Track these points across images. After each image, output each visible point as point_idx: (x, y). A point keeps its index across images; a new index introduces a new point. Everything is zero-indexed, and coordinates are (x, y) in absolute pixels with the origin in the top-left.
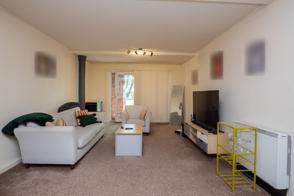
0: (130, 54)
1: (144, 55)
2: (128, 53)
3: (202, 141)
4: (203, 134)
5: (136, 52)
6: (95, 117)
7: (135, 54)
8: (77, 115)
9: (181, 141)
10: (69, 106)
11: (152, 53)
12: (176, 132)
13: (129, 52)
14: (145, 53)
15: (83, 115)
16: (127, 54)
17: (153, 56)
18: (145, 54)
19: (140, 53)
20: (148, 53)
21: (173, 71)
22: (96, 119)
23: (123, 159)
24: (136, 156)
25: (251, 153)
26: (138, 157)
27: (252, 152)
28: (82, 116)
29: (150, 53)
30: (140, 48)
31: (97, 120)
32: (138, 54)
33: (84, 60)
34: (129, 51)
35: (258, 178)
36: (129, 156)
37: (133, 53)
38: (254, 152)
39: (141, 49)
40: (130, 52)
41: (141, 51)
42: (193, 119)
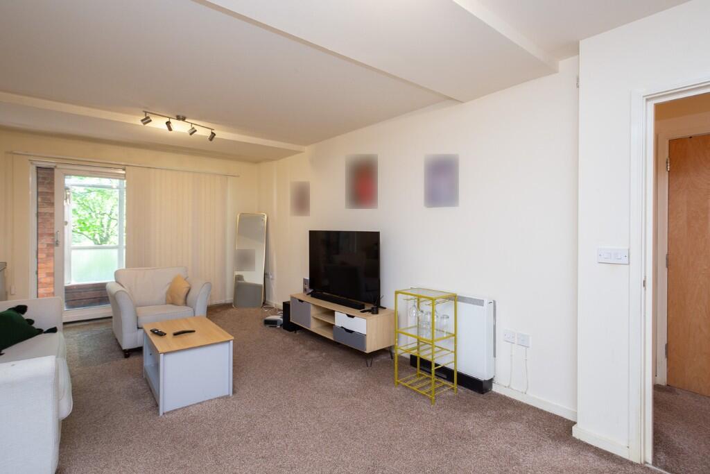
1: (191, 134)
2: (145, 124)
3: (351, 332)
4: (353, 317)
5: (168, 123)
6: (26, 316)
7: (166, 127)
9: (288, 340)
11: (213, 135)
12: (267, 322)
13: (146, 120)
14: (196, 131)
16: (141, 124)
17: (214, 140)
18: (195, 133)
19: (180, 128)
20: (203, 132)
21: (238, 176)
22: (31, 322)
23: (187, 415)
24: (219, 398)
25: (448, 335)
26: (227, 397)
27: (449, 333)
29: (207, 133)
30: (181, 114)
31: (35, 326)
34: (148, 118)
35: (461, 376)
36: (200, 403)
38: (453, 333)
39: (183, 119)
40: (151, 121)
41: (181, 121)
42: (310, 288)
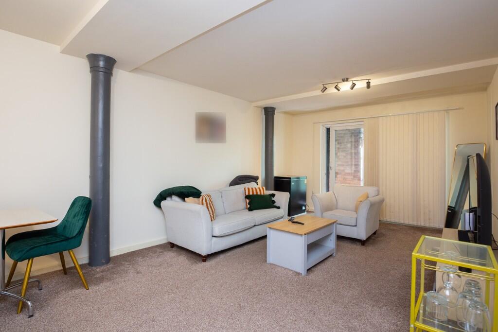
0: (326, 92)
1: (352, 89)
2: (323, 92)
5: (336, 87)
6: (274, 199)
7: (335, 90)
8: (247, 194)
10: (240, 180)
11: (368, 83)
14: (355, 85)
15: (255, 194)
17: (370, 87)
18: (355, 87)
22: (274, 202)
23: (272, 269)
28: (253, 195)
30: (345, 77)
31: (275, 204)
32: (341, 90)
33: (271, 113)
34: (325, 87)
37: (331, 90)
39: (347, 80)
40: (326, 89)
